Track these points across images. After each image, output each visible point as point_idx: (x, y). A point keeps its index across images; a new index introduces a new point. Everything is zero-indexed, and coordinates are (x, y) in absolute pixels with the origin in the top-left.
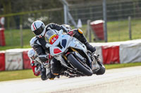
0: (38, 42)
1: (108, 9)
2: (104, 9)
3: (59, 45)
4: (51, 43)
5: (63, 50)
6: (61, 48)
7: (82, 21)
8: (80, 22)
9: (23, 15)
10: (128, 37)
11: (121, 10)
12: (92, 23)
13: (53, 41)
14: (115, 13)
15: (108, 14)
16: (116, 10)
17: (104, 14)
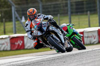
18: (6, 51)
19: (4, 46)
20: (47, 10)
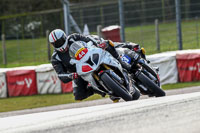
0: (57, 57)
1: (125, 8)
2: (120, 9)
3: (89, 61)
4: (78, 58)
5: (95, 67)
6: (92, 64)
7: (89, 27)
8: (86, 28)
9: (5, 20)
10: (156, 49)
11: (144, 10)
12: (104, 30)
13: (80, 56)
14: (136, 15)
15: (126, 16)
16: (138, 11)
17: (121, 17)
18: (53, 94)
19: (48, 84)
20: (133, 12)
